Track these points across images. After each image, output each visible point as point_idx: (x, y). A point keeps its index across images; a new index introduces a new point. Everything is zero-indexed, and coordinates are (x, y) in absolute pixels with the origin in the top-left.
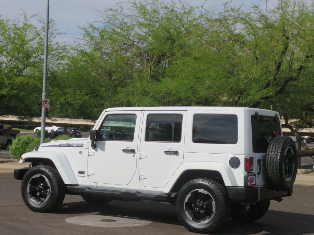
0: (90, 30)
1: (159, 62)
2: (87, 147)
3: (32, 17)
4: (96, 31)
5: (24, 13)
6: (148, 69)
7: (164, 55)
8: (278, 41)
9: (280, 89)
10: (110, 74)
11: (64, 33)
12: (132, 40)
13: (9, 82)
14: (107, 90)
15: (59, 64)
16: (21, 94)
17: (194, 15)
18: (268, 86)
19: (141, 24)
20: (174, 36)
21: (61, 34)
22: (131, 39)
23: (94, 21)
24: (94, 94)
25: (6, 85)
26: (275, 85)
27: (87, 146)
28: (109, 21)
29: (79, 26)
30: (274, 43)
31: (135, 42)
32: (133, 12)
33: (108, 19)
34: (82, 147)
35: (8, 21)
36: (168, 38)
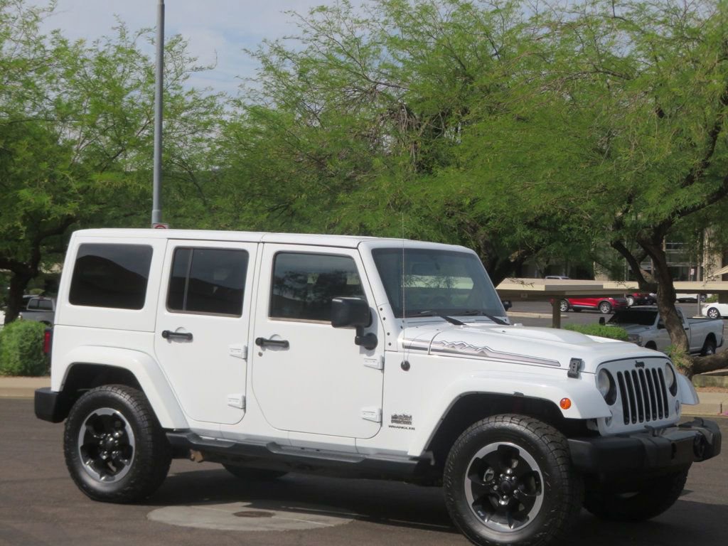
0: (275, 59)
1: (436, 130)
3: (139, 34)
4: (287, 60)
5: (121, 24)
6: (410, 146)
7: (446, 114)
8: (709, 72)
9: (721, 188)
10: (319, 161)
11: (210, 68)
12: (373, 80)
13: (80, 185)
14: (312, 200)
15: (199, 140)
16: (110, 213)
17: (518, 16)
18: (690, 180)
19: (393, 42)
20: (471, 69)
21: (201, 69)
22: (370, 78)
23: (283, 36)
24: (285, 209)
25: (74, 193)
26: (707, 178)
28: (317, 36)
29: (248, 49)
30: (699, 76)
31: (381, 83)
32: (373, 13)
33: (315, 32)
35: (81, 42)
36: (456, 72)
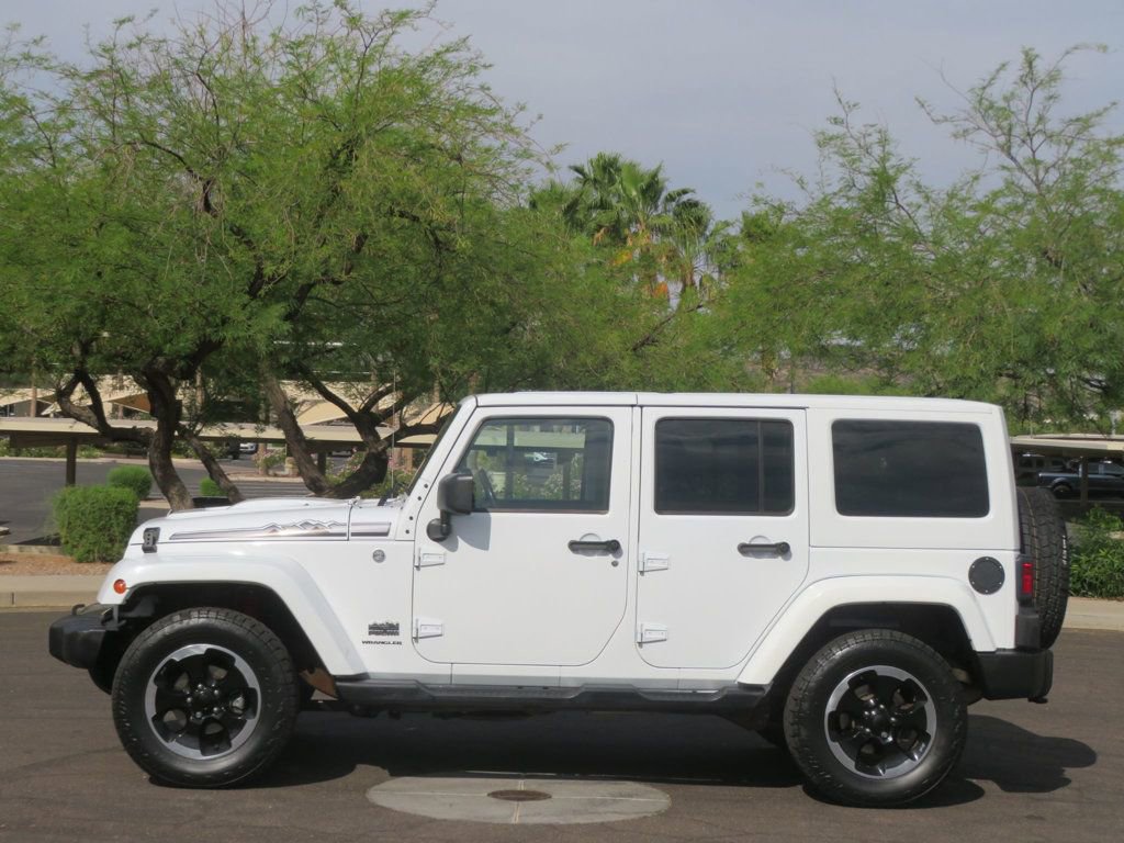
2: (410, 536)
27: (407, 532)
34: (386, 534)
